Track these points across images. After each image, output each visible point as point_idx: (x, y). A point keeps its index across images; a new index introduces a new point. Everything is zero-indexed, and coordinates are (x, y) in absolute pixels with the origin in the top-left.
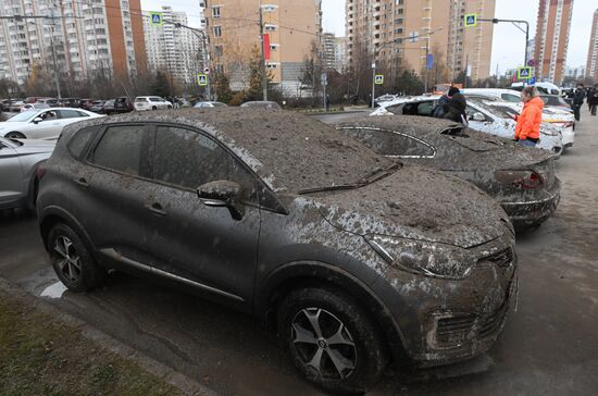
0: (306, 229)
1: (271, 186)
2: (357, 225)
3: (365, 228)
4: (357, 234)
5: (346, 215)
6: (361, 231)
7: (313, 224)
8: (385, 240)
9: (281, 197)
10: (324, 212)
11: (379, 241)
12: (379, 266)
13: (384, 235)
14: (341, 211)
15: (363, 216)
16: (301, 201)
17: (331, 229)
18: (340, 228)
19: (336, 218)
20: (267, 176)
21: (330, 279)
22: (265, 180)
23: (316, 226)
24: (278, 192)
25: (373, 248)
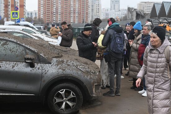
0: (58, 67)
1: (43, 56)
2: (73, 64)
3: (75, 64)
4: (74, 66)
5: (69, 61)
6: (74, 65)
7: (60, 65)
8: (81, 67)
9: (48, 59)
10: (63, 62)
11: (79, 67)
12: (81, 73)
13: (80, 65)
14: (68, 61)
15: (74, 61)
16: (55, 59)
17: (66, 66)
18: (68, 65)
19: (67, 63)
20: (41, 53)
21: (69, 79)
22: (41, 54)
23: (61, 65)
24: (46, 57)
25: (78, 69)
